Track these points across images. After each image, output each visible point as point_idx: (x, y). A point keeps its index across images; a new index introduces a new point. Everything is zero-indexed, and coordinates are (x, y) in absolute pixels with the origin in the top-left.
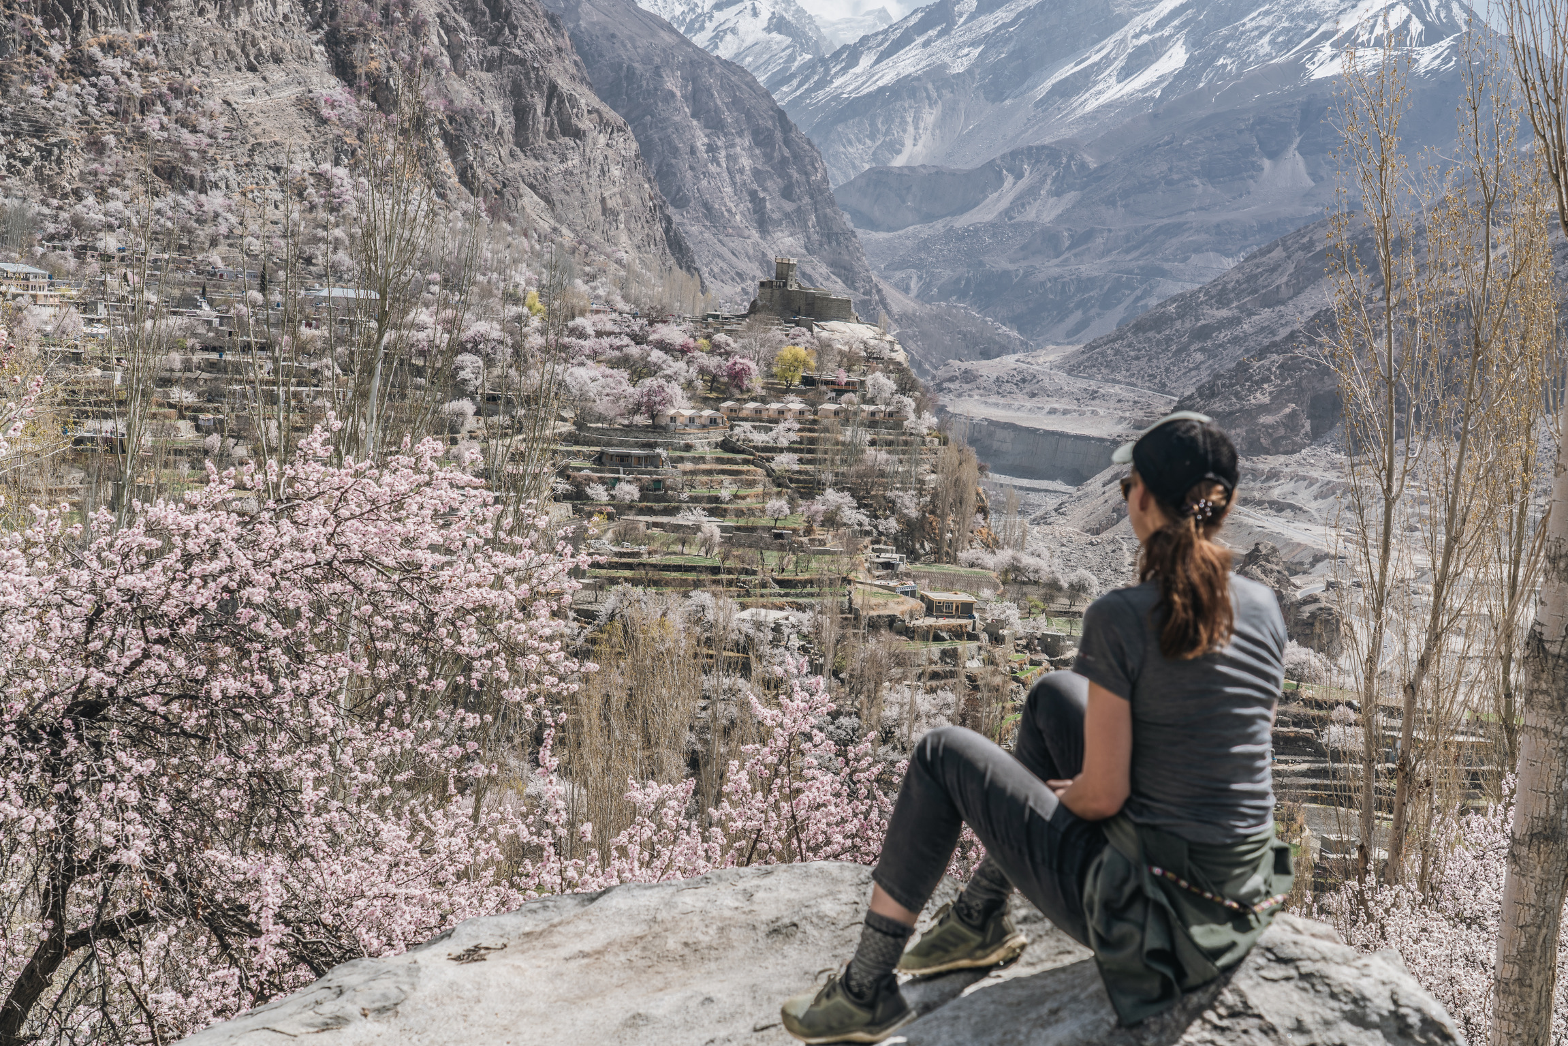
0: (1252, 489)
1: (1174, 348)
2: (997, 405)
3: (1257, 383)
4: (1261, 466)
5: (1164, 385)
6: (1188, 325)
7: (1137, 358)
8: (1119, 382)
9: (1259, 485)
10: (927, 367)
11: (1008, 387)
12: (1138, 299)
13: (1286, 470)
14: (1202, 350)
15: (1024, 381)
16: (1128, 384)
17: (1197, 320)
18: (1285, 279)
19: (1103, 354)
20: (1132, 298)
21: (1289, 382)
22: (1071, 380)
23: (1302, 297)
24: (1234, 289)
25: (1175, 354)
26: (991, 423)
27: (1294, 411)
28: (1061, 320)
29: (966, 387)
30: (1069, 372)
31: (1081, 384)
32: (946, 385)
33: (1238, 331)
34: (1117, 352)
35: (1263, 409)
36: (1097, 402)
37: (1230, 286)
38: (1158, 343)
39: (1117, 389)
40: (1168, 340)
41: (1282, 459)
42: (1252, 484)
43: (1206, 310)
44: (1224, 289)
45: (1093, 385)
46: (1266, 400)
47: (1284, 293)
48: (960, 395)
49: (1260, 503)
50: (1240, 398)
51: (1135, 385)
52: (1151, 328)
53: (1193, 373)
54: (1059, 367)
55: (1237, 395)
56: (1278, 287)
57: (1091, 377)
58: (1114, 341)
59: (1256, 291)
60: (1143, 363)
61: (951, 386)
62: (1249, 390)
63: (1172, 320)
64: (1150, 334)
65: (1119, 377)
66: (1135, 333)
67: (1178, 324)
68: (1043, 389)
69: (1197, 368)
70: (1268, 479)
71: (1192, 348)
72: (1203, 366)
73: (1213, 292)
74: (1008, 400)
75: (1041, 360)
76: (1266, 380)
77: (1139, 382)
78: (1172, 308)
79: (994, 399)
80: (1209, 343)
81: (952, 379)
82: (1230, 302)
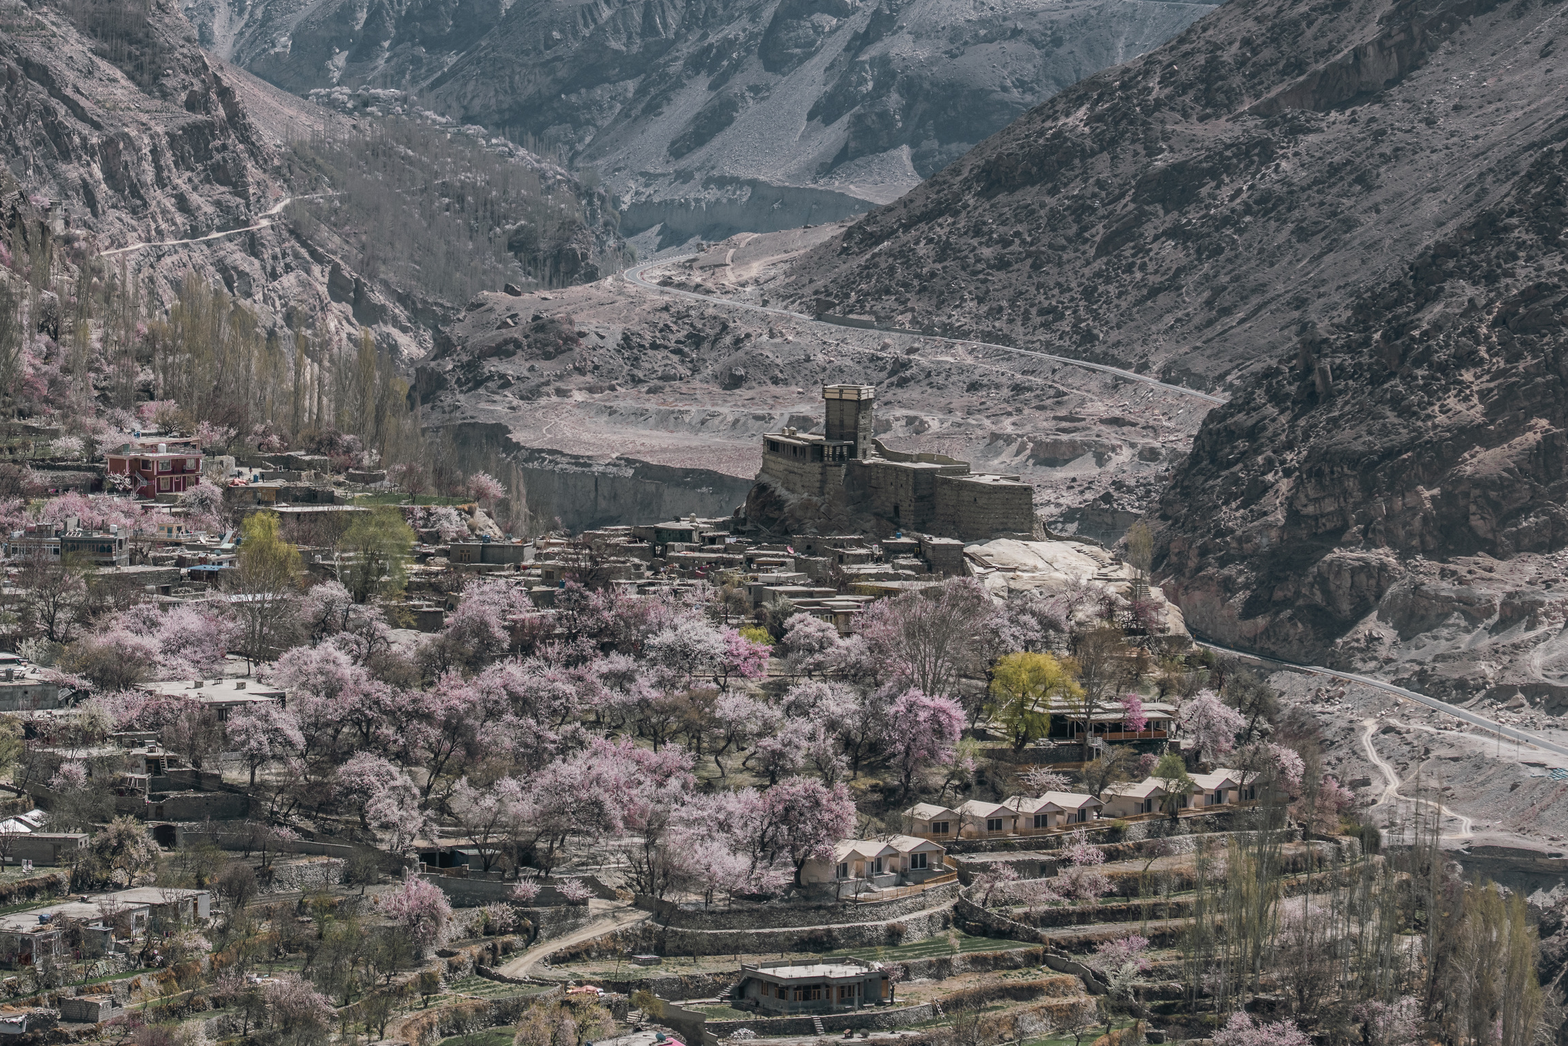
0: (1473, 656)
1: (1099, 232)
2: (640, 415)
3: (1443, 368)
4: (1482, 590)
5: (1089, 337)
6: (1127, 167)
7: (1002, 264)
8: (965, 335)
9: (1485, 642)
10: (379, 297)
11: (657, 361)
12: (862, 40)
13: (1549, 598)
14: (1175, 233)
15: (696, 339)
16: (988, 337)
17: (1152, 152)
18: (1372, 31)
19: (904, 255)
20: (843, 38)
21: (1528, 361)
22: (831, 333)
23: (1423, 76)
24: (1241, 63)
25: (1104, 248)
26: (645, 471)
27: (1548, 439)
28: (652, 109)
29: (547, 368)
30: (821, 310)
31: (859, 343)
32: (492, 366)
33: (1268, 179)
34: (944, 251)
35: (1470, 436)
36: (912, 393)
37: (1227, 56)
38: (1055, 219)
39: (959, 355)
40: (1081, 209)
41: (1531, 566)
42: (1465, 641)
43: (1173, 124)
44: (1213, 64)
45: (894, 344)
46: (1475, 412)
47: (1374, 65)
48: (531, 395)
49: (1502, 693)
50: (1406, 412)
51: (1007, 340)
52: (1030, 180)
53: (1163, 300)
54: (786, 297)
55: (1396, 403)
56: (1359, 53)
57: (885, 322)
58: (929, 216)
59: (1298, 66)
60: (1019, 276)
61: (509, 368)
62: (1425, 388)
63: (1085, 155)
64: (1028, 195)
65: (958, 318)
66: (987, 193)
67: (1102, 165)
68: (758, 363)
69: (1173, 284)
70: (1504, 624)
71: (1149, 230)
72: (1189, 281)
73: (1185, 73)
74: (669, 401)
75: (730, 277)
76: (1468, 359)
77: (1018, 331)
78: (1077, 120)
79: (626, 399)
80: (1193, 216)
81: (503, 350)
82: (1232, 97)
